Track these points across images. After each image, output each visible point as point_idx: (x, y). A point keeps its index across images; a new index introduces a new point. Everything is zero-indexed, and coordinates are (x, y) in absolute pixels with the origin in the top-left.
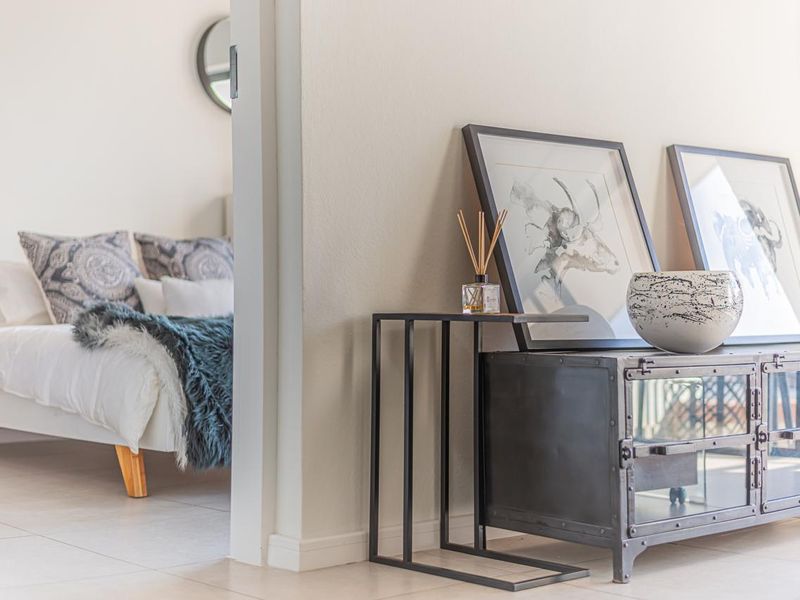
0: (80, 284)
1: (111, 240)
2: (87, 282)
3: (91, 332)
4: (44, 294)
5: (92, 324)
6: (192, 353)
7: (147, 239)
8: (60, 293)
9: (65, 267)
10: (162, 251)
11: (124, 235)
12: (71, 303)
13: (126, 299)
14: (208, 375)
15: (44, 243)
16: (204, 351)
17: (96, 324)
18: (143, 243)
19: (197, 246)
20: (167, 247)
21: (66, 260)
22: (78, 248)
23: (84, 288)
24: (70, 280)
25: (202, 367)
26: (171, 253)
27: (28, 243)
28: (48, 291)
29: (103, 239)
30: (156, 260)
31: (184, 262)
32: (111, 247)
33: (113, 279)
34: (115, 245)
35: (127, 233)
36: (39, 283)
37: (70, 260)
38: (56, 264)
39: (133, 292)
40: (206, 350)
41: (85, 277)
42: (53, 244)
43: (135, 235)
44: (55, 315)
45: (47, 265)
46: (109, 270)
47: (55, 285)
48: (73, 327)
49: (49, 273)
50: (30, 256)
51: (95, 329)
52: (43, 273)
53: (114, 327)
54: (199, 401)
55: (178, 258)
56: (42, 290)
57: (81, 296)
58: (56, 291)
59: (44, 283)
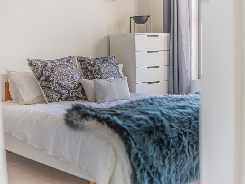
0: (57, 83)
1: (68, 61)
2: (60, 82)
3: (75, 122)
4: (41, 88)
5: (74, 117)
6: (133, 139)
7: (82, 59)
8: (48, 87)
9: (50, 75)
10: (90, 65)
11: (73, 58)
12: (54, 92)
13: (77, 88)
14: (141, 150)
15: (39, 64)
16: (136, 135)
17: (77, 117)
18: (81, 61)
19: (103, 61)
20: (91, 62)
21: (50, 72)
22: (55, 66)
23: (59, 85)
24: (53, 81)
25: (138, 146)
26: (93, 66)
27: (32, 64)
28: (43, 86)
29: (65, 60)
30: (87, 69)
31: (99, 69)
32: (69, 64)
33: (71, 80)
34: (70, 63)
35: (74, 56)
36: (38, 82)
37: (52, 72)
38: (46, 74)
39: (80, 84)
40: (138, 135)
41: (59, 79)
42: (44, 64)
43: (77, 57)
44: (47, 97)
45: (42, 75)
46: (69, 76)
47: (46, 84)
48: (64, 117)
49: (43, 78)
50: (33, 70)
51: (76, 120)
52: (40, 78)
53: (87, 120)
54: (138, 166)
55: (96, 67)
56: (40, 86)
57: (58, 89)
58: (47, 87)
59: (41, 83)
